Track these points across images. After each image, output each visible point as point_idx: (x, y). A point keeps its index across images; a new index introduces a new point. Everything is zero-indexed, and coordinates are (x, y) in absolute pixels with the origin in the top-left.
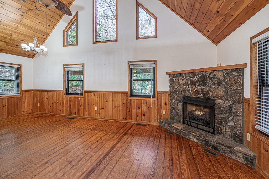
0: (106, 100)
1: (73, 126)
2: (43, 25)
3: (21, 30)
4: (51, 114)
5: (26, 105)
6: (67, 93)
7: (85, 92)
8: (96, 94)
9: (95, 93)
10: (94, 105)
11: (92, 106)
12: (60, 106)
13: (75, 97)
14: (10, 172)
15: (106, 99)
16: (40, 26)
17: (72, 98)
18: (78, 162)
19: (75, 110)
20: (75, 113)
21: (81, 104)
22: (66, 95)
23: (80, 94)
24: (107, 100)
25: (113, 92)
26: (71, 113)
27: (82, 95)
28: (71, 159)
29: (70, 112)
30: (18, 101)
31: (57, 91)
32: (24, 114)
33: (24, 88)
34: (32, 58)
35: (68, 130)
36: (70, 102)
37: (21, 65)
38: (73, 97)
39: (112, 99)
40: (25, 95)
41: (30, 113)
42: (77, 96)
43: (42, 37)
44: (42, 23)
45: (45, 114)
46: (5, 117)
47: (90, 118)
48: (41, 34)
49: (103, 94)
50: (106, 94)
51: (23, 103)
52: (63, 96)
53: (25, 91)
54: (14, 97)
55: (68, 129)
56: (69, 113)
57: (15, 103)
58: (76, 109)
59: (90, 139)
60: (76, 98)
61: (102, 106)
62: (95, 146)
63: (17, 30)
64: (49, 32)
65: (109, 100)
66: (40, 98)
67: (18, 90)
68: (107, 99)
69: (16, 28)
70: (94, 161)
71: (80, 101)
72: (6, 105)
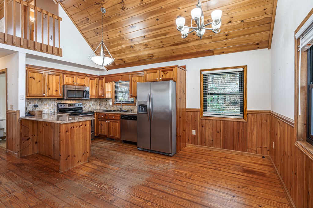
5: (256, 138)
30: (240, 129)
32: (250, 154)
33: (249, 108)
34: (269, 47)
37: (245, 67)
40: (253, 120)
51: (248, 133)
57: (235, 131)
67: (241, 110)
72: (221, 131)
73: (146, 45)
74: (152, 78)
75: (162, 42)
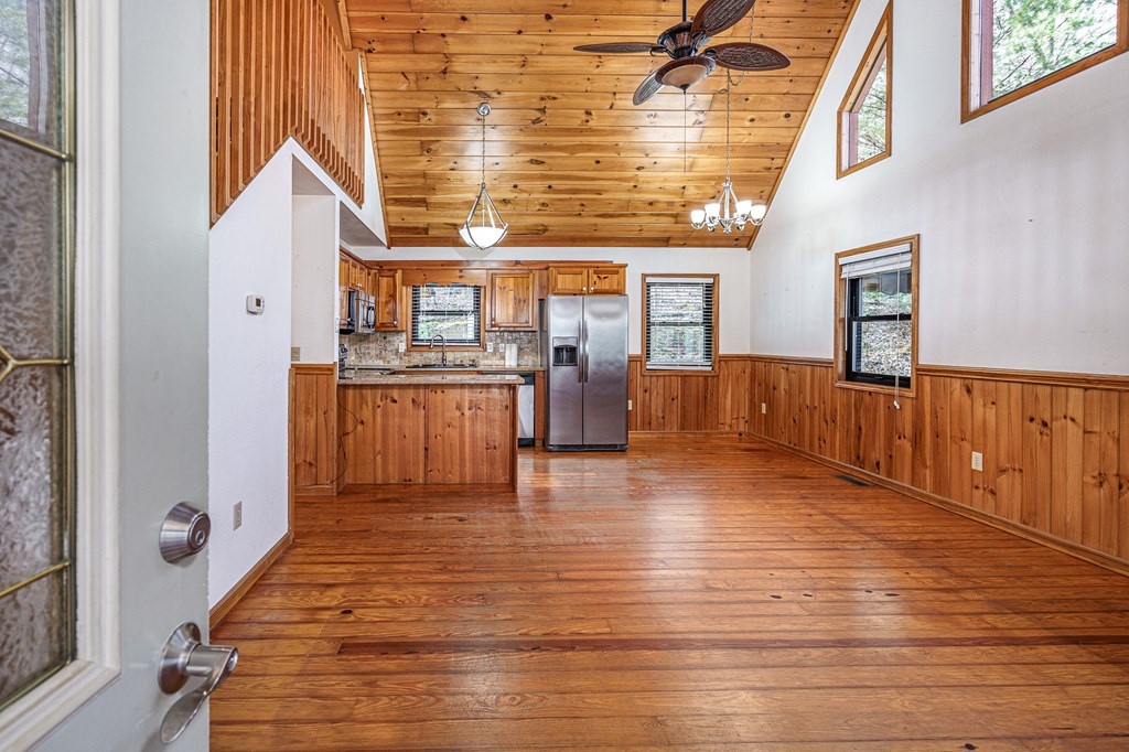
0: (1035, 427)
1: (835, 507)
2: (766, 121)
3: (704, 166)
4: (798, 451)
5: (731, 402)
6: (851, 375)
7: (921, 371)
8: (977, 385)
9: (972, 379)
10: (967, 445)
11: (955, 447)
12: (825, 425)
13: (878, 393)
14: (594, 540)
15: (1038, 420)
16: (754, 131)
17: (867, 397)
18: (728, 603)
19: (878, 454)
20: (878, 464)
21: (901, 429)
22: (847, 380)
23: (897, 380)
24: (1045, 424)
25: (1088, 381)
26: (860, 461)
27: (909, 387)
28: (719, 586)
29: (858, 458)
30: (706, 390)
31: (814, 363)
32: (722, 433)
33: (723, 351)
34: (749, 247)
35: (800, 514)
36: (857, 411)
37: (715, 276)
38: (870, 393)
39: (1080, 421)
40: (726, 372)
41: (740, 435)
42: (886, 389)
43: (769, 166)
44: (761, 119)
45: (779, 444)
46: (675, 430)
47: (941, 502)
48: (765, 154)
49: (1016, 388)
50: (1039, 388)
51: (720, 396)
52: (833, 386)
53: (728, 359)
54: (696, 375)
55: (802, 511)
56: (854, 458)
57: (700, 394)
58: (882, 447)
59: (845, 570)
60: (882, 398)
61: (1011, 458)
62: (836, 598)
63: (697, 169)
64: (789, 140)
65: (1056, 425)
66: (767, 386)
67: (708, 354)
68: (1047, 418)
69: (691, 166)
70: (777, 628)
71: (898, 412)
72: (677, 396)
73: (543, 204)
74: (570, 286)
75: (582, 205)
